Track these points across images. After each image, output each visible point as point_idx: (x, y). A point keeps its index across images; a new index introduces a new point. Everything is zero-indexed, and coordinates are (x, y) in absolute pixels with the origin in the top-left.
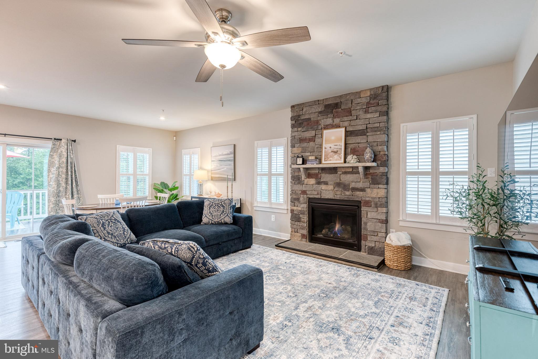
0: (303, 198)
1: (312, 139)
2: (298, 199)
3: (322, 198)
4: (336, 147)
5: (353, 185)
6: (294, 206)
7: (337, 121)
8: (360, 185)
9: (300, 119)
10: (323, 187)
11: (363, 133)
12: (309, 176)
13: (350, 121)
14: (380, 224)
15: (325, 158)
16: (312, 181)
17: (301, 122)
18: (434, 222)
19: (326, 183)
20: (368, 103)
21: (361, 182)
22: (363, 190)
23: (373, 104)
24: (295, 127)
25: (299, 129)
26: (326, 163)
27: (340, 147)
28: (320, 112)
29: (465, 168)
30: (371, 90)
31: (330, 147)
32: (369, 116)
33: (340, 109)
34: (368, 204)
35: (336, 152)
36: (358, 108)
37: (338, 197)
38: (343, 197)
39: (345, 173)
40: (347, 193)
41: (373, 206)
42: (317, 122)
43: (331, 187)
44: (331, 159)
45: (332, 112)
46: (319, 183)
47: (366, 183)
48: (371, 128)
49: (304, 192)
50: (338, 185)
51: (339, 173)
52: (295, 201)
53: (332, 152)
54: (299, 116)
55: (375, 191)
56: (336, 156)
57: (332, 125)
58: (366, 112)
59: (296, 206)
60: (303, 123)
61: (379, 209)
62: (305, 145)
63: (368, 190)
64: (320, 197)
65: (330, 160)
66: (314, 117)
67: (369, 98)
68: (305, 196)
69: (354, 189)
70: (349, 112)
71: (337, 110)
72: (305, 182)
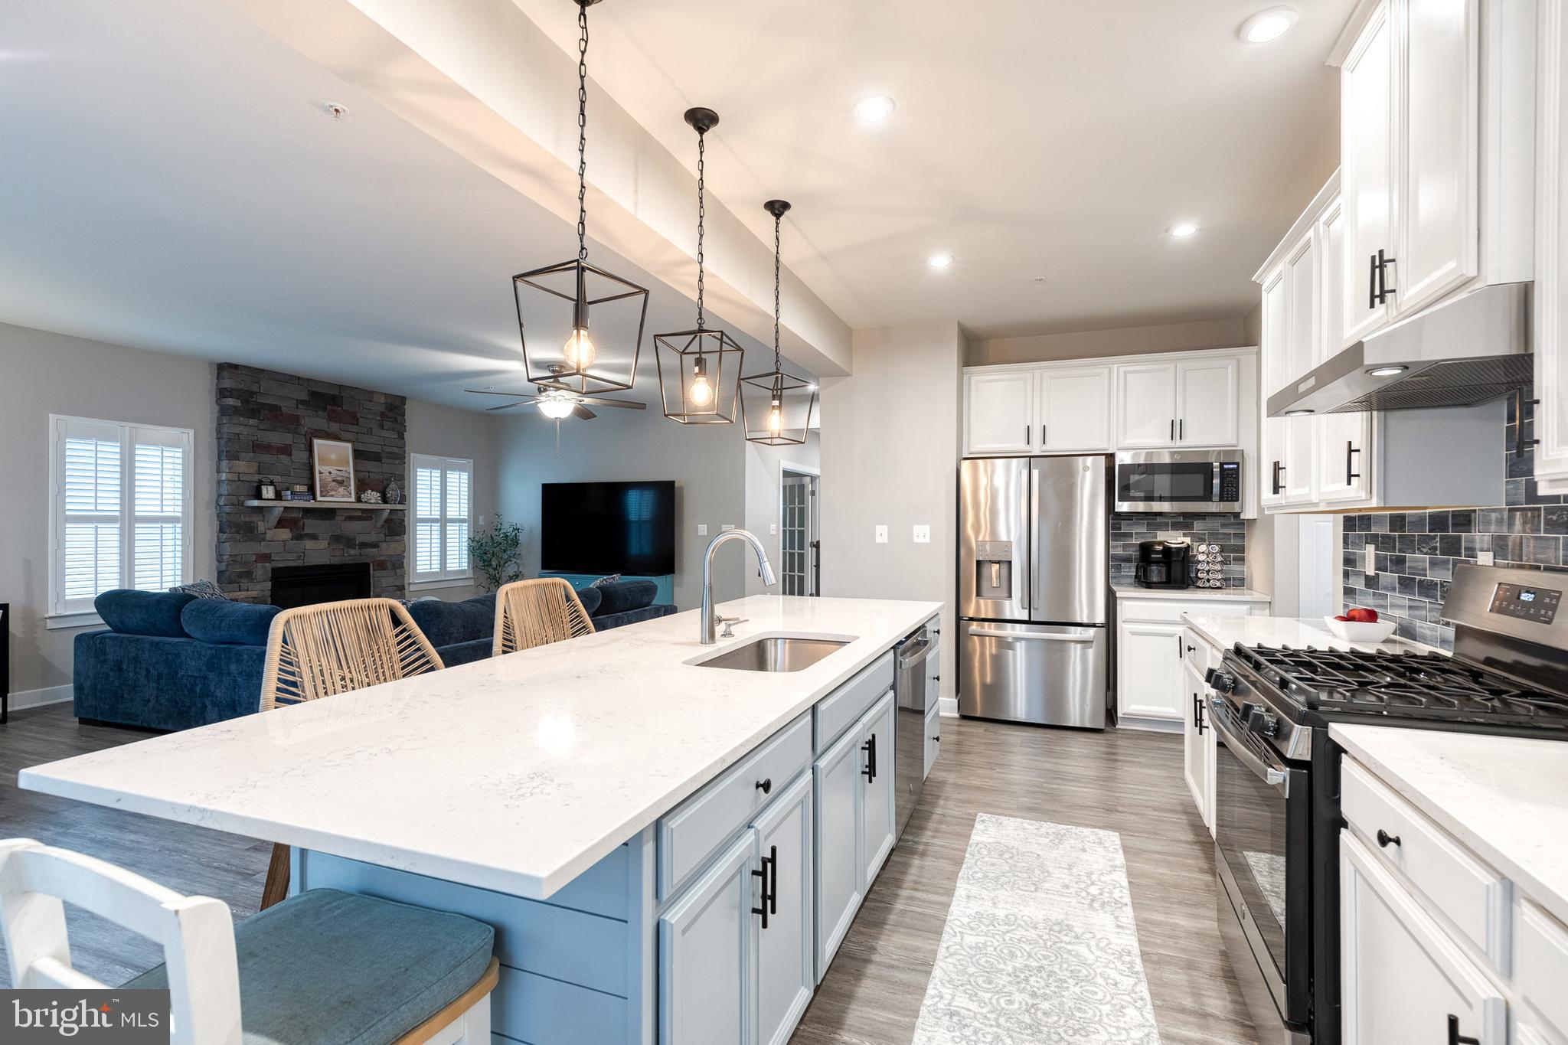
0: (262, 571)
1: (286, 450)
2: (249, 575)
3: (306, 564)
4: (340, 473)
5: (360, 539)
6: (240, 590)
7: (334, 427)
8: (372, 538)
9: (254, 400)
10: (309, 544)
11: (376, 457)
12: (281, 523)
13: (357, 433)
14: (398, 592)
15: (321, 492)
16: (285, 534)
17: (255, 407)
18: (443, 578)
19: (314, 537)
20: (382, 414)
21: (373, 533)
22: (375, 545)
23: (390, 418)
24: (241, 415)
25: (252, 422)
26: (323, 500)
27: (347, 475)
28: (303, 402)
29: (465, 515)
30: (386, 395)
31: (330, 473)
32: (384, 433)
33: (339, 409)
34: (381, 565)
35: (341, 483)
36: (371, 416)
37: (335, 561)
38: (347, 560)
39: (350, 518)
40: (352, 552)
41: (389, 568)
42: (296, 419)
43: (323, 544)
44: (333, 493)
45: (325, 409)
46: (299, 537)
47: (380, 535)
48: (388, 453)
49: (265, 558)
50: (337, 539)
51: (337, 518)
52: (241, 578)
53: (334, 481)
54: (252, 394)
55: (393, 545)
56: (341, 490)
57: (326, 432)
58: (382, 427)
59: (244, 590)
60: (260, 412)
61: (397, 570)
62: (267, 458)
63: (383, 545)
64: (301, 565)
65: (332, 496)
66: (287, 408)
67: (384, 406)
68: (268, 564)
69: (363, 545)
70: (355, 420)
71: (335, 408)
72: (268, 537)
